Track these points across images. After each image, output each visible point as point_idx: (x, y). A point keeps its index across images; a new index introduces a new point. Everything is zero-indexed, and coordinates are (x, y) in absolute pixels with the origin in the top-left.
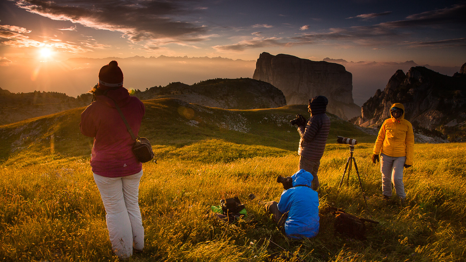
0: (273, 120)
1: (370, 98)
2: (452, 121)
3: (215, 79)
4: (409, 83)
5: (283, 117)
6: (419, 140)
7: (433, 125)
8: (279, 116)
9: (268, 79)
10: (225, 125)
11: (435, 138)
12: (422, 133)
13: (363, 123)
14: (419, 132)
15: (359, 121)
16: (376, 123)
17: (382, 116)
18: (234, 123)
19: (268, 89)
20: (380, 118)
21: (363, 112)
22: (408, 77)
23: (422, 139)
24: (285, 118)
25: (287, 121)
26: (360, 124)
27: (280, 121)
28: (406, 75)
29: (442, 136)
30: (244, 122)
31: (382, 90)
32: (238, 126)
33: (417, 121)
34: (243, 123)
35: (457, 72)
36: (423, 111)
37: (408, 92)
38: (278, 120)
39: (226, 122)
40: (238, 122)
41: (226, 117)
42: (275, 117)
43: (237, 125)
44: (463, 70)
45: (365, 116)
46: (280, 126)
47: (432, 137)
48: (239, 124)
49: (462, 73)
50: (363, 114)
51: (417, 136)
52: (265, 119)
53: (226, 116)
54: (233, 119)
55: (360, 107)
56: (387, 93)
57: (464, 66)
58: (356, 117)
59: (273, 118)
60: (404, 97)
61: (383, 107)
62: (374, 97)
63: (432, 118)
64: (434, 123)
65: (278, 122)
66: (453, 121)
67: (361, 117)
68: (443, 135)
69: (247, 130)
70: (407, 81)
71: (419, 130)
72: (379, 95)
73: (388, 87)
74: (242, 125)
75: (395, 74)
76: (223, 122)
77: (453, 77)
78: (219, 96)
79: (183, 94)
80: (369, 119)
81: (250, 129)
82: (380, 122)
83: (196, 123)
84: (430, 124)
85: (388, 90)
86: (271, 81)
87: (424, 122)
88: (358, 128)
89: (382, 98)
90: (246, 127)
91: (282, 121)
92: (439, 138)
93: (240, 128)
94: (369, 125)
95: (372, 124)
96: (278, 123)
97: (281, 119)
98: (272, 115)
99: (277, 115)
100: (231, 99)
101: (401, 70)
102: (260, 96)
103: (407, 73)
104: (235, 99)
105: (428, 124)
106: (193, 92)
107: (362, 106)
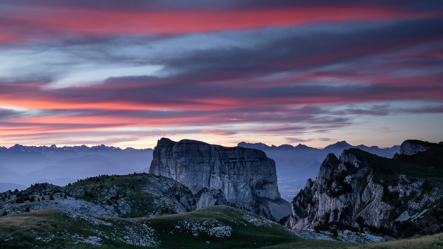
0: (188, 228)
1: (301, 191)
2: (403, 214)
3: (99, 176)
4: (344, 170)
5: (199, 224)
6: (367, 241)
7: (382, 220)
8: (194, 223)
9: (169, 172)
10: (130, 240)
11: (385, 237)
12: (368, 232)
13: (296, 224)
14: (365, 230)
15: (291, 222)
16: (313, 223)
17: (318, 213)
18: (139, 236)
19: (171, 186)
20: (315, 216)
21: (294, 209)
22: (342, 162)
23: (370, 240)
24: (201, 225)
25: (205, 229)
26: (293, 226)
27: (196, 228)
28: (339, 159)
29: (394, 234)
30: (152, 234)
31: (313, 179)
32: (145, 240)
33: (362, 216)
34: (150, 236)
35: (397, 153)
36: (366, 203)
37: (345, 181)
38: (194, 228)
39: (129, 235)
40: (144, 234)
41: (128, 229)
42: (189, 225)
43: (143, 239)
44: (403, 150)
45: (298, 215)
46: (196, 236)
47: (382, 237)
48: (146, 236)
49: (403, 154)
50: (294, 213)
51: (364, 236)
52: (177, 228)
53: (127, 227)
54: (137, 231)
55: (289, 203)
56: (320, 183)
57: (403, 145)
58: (286, 217)
59: (187, 226)
60: (341, 187)
61: (318, 201)
62: (304, 189)
63: (378, 211)
64: (382, 218)
65: (194, 230)
66: (405, 214)
67: (293, 216)
68: (394, 232)
69: (157, 244)
70: (342, 167)
71: (365, 229)
72: (311, 186)
73: (320, 175)
74: (150, 238)
75: (326, 160)
76: (126, 236)
77: (393, 159)
78: (105, 200)
79: (53, 199)
80: (303, 218)
81: (159, 243)
82: (317, 221)
83: (97, 239)
84: (378, 220)
85: (320, 180)
86: (173, 175)
87: (371, 217)
88: (290, 232)
89: (316, 190)
90: (154, 240)
91: (198, 229)
92: (391, 237)
93: (147, 242)
94: (304, 227)
95: (308, 224)
96: (194, 232)
97: (197, 226)
98: (186, 222)
99: (191, 221)
100: (122, 203)
101: (332, 154)
102: (161, 197)
103: (340, 157)
104: (129, 204)
105: (376, 220)
106: (67, 197)
107: (292, 202)
